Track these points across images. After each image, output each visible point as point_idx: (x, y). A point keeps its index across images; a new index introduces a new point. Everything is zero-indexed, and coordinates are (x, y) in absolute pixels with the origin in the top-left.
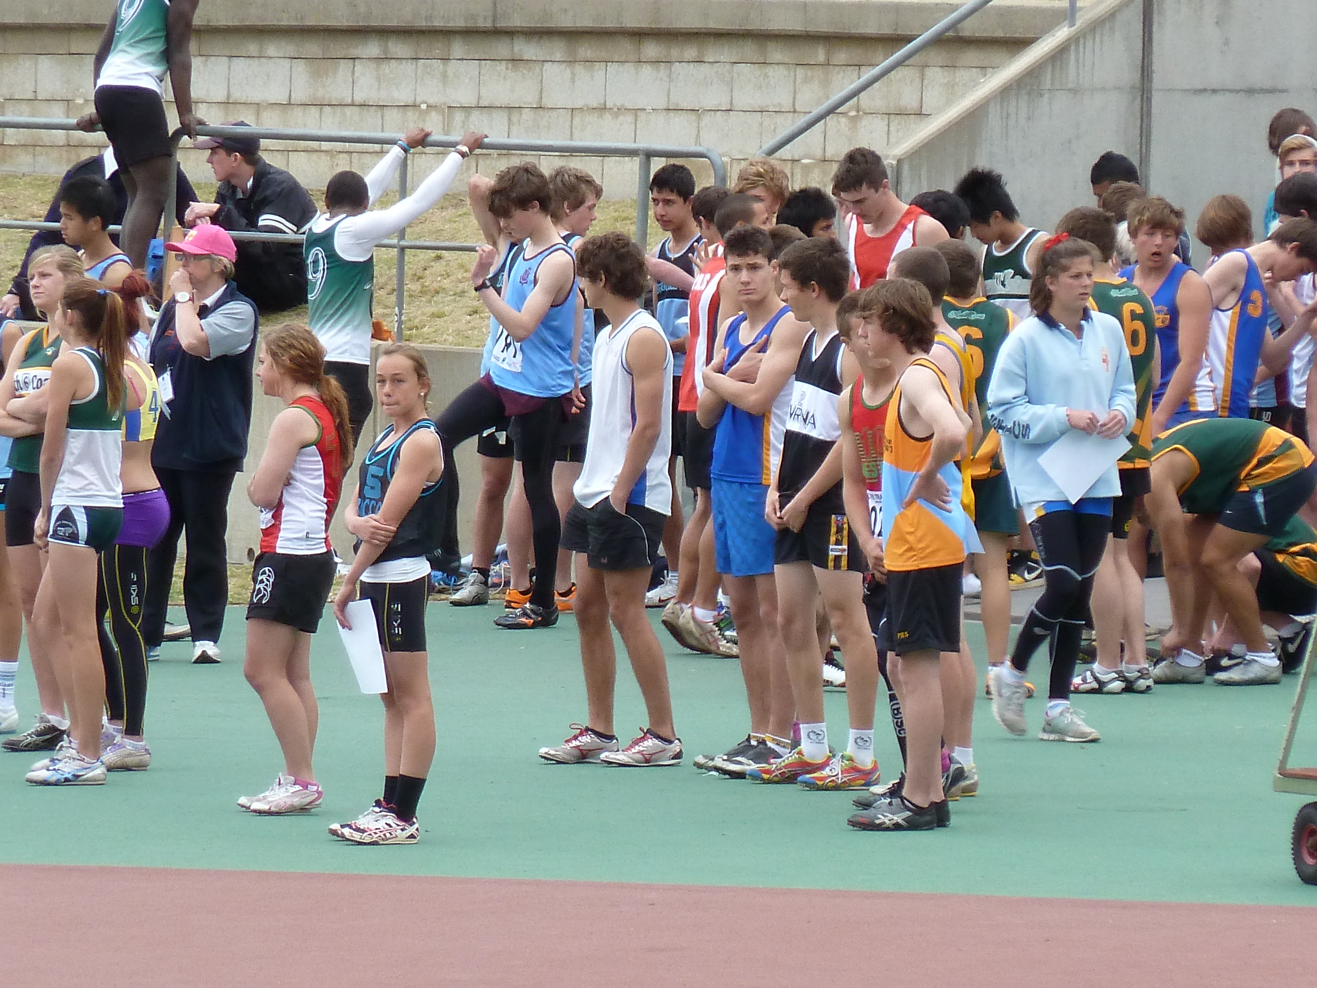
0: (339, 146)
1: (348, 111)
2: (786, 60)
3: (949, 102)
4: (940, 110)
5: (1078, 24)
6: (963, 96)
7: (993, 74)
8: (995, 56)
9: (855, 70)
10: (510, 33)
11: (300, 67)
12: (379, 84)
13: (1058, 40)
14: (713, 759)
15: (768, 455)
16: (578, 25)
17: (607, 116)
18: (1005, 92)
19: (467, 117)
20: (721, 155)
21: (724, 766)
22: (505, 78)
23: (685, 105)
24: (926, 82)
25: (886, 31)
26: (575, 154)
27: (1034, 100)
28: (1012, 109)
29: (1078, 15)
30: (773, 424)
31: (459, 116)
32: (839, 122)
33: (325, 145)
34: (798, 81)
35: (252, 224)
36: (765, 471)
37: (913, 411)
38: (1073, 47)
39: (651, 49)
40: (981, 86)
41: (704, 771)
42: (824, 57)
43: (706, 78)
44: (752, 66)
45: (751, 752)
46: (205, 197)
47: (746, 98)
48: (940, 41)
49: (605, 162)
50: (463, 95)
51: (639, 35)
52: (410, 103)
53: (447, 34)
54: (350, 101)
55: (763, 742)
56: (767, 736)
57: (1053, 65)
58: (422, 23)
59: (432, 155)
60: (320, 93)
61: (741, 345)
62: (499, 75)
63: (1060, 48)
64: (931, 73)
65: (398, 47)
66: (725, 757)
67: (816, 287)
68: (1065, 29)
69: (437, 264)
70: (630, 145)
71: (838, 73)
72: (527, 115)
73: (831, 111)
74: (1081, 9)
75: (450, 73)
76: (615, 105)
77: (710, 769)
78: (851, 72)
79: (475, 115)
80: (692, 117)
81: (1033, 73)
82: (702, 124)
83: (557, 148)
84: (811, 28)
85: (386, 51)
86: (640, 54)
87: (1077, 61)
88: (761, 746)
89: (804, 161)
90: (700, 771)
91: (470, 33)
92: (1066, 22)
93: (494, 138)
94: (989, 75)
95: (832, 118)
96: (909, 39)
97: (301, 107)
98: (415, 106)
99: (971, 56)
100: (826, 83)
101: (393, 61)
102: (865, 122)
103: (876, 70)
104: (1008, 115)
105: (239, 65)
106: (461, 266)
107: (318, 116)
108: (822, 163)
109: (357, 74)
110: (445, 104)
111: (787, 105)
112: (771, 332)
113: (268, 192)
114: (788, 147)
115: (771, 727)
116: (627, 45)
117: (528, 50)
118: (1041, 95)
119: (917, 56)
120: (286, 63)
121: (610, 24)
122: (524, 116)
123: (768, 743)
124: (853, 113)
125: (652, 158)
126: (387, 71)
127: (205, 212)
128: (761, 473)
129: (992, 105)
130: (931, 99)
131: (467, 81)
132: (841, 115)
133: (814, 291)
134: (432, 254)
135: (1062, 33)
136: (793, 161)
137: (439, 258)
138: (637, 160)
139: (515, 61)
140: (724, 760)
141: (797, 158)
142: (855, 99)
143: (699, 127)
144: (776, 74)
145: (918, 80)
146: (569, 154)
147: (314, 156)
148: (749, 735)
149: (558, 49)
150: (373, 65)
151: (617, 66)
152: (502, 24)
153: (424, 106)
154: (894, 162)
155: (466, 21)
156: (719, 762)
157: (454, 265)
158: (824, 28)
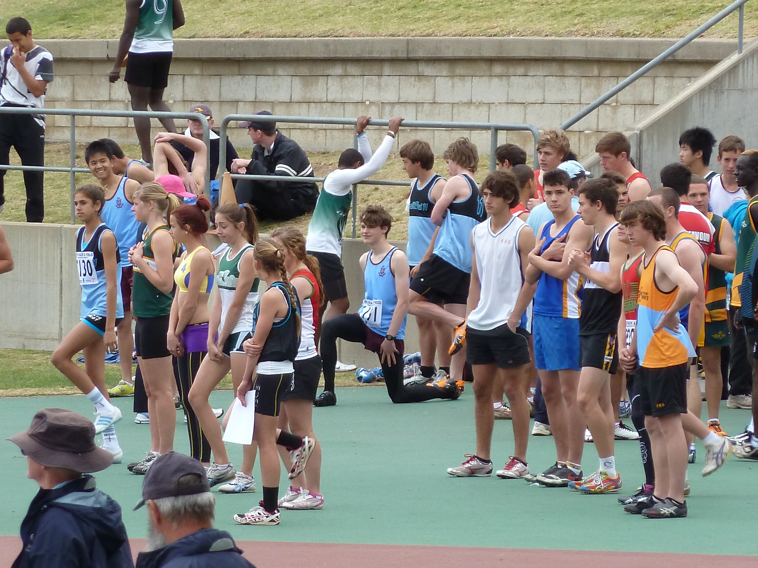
0: (319, 126)
1: (325, 106)
2: (576, 74)
3: (670, 97)
4: (664, 102)
5: (744, 52)
6: (678, 94)
7: (695, 81)
8: (696, 71)
9: (615, 79)
10: (417, 61)
11: (297, 81)
12: (342, 90)
13: (732, 61)
14: (536, 476)
15: (566, 300)
16: (456, 55)
17: (473, 107)
18: (702, 91)
19: (392, 109)
20: (538, 129)
21: (542, 480)
22: (414, 86)
23: (517, 101)
24: (656, 86)
25: (633, 57)
26: (454, 129)
27: (718, 96)
28: (706, 101)
29: (743, 47)
30: (569, 283)
31: (388, 108)
32: (606, 110)
33: (312, 126)
34: (582, 86)
35: (271, 170)
36: (564, 310)
37: (664, 276)
38: (741, 65)
39: (498, 69)
40: (688, 88)
41: (531, 483)
42: (597, 72)
43: (529, 85)
44: (556, 77)
45: (558, 472)
46: (243, 156)
47: (552, 96)
48: (665, 62)
49: (472, 133)
50: (390, 96)
51: (491, 61)
52: (360, 100)
53: (381, 61)
54: (325, 100)
55: (565, 466)
56: (567, 463)
57: (729, 76)
58: (366, 55)
59: (373, 131)
60: (308, 96)
61: (551, 238)
62: (411, 84)
63: (733, 66)
64: (658, 80)
65: (352, 69)
66: (543, 475)
67: (600, 204)
68: (736, 55)
69: (376, 193)
70: (486, 124)
71: (605, 81)
72: (426, 107)
73: (602, 103)
74: (746, 43)
75: (383, 84)
76: (477, 101)
77: (534, 482)
78: (613, 81)
79: (397, 107)
80: (522, 107)
81: (718, 81)
82: (527, 111)
83: (444, 125)
84: (590, 56)
85: (346, 71)
86: (491, 72)
87: (744, 72)
88: (564, 468)
89: (586, 132)
90: (529, 483)
91: (393, 61)
92: (737, 51)
93: (409, 119)
94: (692, 82)
95: (602, 107)
96: (647, 61)
97: (297, 103)
98: (363, 103)
99: (683, 71)
100: (598, 87)
101: (350, 77)
102: (622, 109)
103: (627, 80)
104: (704, 105)
105: (262, 80)
106: (390, 194)
107: (307, 109)
108: (597, 133)
109: (329, 85)
110: (380, 101)
111: (576, 100)
112: (568, 231)
113: (282, 152)
114: (577, 123)
115: (569, 457)
116: (483, 67)
117: (427, 70)
118: (723, 93)
119: (651, 71)
120: (289, 79)
121: (474, 55)
122: (425, 108)
123: (568, 466)
124: (614, 104)
125: (498, 131)
126: (346, 83)
127: (243, 164)
128: (562, 311)
129: (694, 98)
130: (660, 95)
131: (392, 88)
132: (607, 105)
133: (598, 206)
134: (373, 187)
135: (735, 57)
136: (580, 132)
137: (377, 189)
138: (490, 132)
139: (420, 76)
140: (542, 476)
141: (582, 130)
142: (615, 96)
143: (525, 113)
144: (570, 82)
145: (651, 86)
146: (451, 129)
147: (305, 132)
148: (557, 462)
149: (444, 70)
150: (338, 79)
151: (478, 79)
152: (412, 55)
153: (367, 103)
154: (638, 132)
155: (391, 54)
156: (540, 478)
157: (386, 193)
158: (597, 56)
